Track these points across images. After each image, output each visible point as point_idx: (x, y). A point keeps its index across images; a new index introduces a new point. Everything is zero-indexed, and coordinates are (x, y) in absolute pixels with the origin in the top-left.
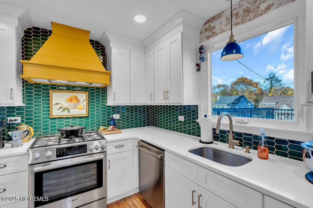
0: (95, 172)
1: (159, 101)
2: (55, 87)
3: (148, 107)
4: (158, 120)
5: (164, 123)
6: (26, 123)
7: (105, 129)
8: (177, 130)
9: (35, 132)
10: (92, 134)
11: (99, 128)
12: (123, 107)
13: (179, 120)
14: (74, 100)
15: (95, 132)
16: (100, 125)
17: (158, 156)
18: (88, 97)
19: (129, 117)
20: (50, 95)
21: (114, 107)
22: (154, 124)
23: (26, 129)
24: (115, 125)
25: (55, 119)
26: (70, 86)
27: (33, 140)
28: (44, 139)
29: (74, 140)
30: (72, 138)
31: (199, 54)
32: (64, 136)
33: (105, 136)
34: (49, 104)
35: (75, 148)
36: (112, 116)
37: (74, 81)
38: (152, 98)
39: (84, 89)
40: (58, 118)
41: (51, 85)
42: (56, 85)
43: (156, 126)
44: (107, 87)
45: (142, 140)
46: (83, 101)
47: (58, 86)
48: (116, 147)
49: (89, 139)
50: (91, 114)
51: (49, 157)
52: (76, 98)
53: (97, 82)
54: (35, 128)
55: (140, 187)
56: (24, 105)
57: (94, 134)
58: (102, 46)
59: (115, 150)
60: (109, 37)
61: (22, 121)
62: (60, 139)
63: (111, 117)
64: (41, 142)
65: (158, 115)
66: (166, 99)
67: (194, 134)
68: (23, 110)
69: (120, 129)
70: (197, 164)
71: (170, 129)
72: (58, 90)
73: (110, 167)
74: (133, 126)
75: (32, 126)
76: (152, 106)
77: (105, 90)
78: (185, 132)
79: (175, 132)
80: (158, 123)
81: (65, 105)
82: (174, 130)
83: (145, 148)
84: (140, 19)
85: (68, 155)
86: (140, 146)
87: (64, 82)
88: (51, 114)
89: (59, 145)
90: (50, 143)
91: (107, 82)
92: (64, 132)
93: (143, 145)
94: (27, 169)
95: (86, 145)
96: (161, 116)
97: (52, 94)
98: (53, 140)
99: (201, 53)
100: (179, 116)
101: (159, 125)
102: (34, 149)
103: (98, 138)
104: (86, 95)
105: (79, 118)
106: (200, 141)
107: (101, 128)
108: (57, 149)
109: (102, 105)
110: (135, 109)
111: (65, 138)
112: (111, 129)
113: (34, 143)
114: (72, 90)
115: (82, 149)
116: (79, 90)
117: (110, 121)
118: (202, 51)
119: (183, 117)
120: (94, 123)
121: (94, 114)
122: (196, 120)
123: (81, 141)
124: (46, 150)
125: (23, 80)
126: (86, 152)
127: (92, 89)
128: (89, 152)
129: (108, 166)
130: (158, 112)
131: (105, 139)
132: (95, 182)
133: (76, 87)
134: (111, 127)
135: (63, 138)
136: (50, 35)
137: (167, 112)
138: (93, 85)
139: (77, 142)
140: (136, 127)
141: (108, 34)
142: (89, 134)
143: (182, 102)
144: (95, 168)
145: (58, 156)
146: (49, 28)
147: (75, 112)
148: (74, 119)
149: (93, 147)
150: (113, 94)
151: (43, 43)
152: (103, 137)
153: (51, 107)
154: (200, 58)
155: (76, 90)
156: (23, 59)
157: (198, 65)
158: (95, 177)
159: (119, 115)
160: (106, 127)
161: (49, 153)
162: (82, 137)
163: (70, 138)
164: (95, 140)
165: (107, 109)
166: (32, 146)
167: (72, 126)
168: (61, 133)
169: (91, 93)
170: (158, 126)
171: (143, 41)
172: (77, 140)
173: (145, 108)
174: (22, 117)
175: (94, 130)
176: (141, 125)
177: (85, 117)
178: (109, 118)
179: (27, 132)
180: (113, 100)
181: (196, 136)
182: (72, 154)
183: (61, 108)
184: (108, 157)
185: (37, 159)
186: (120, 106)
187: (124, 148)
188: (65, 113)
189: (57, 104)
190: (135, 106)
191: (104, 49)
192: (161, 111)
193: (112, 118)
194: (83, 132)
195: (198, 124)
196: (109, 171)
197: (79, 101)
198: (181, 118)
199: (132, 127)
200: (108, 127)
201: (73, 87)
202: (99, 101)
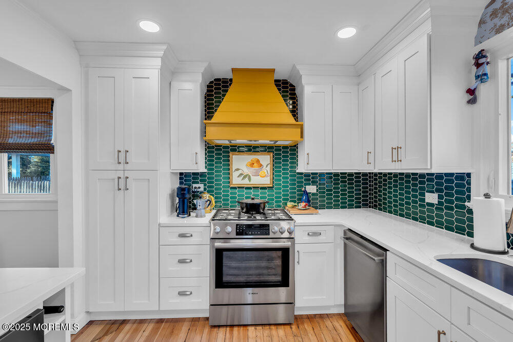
0: (278, 262)
1: (384, 165)
2: (235, 149)
3: (365, 174)
4: (385, 199)
5: (395, 206)
6: (208, 192)
7: (294, 207)
8: (422, 220)
9: (216, 202)
10: (276, 212)
11: (286, 204)
12: (321, 175)
13: (426, 201)
14: (255, 165)
15: (281, 210)
16: (288, 200)
17: (376, 259)
18: (272, 161)
19: (331, 190)
20: (230, 159)
21: (307, 175)
22: (376, 206)
23: (208, 198)
24: (309, 201)
25: (235, 188)
26: (251, 146)
27: (214, 212)
28: (224, 212)
29: (255, 217)
30: (253, 214)
31: (474, 68)
32: (244, 211)
33: (293, 217)
34: (229, 169)
35: (255, 227)
36: (305, 188)
37: (255, 140)
38: (371, 160)
39: (268, 149)
40: (239, 188)
41: (231, 146)
42: (236, 146)
43: (380, 209)
44: (297, 144)
45: (350, 230)
46: (267, 166)
47: (239, 147)
48: (308, 234)
49: (273, 217)
50: (276, 185)
51: (228, 233)
52: (258, 161)
53: (284, 138)
54: (216, 198)
55: (346, 306)
56: (206, 171)
57: (279, 212)
58: (292, 85)
59: (307, 239)
60: (300, 71)
61: (205, 189)
62: (240, 214)
63: (303, 189)
64: (222, 214)
65: (385, 190)
66: (395, 161)
67: (460, 230)
68: (205, 176)
69: (316, 208)
70: (450, 285)
71: (408, 216)
72: (239, 151)
73: (300, 262)
74: (339, 205)
75: (213, 195)
76: (373, 173)
77: (295, 150)
78: (439, 225)
79: (418, 222)
80: (385, 204)
81: (246, 170)
82: (415, 219)
83: (356, 244)
84: (347, 33)
85: (247, 235)
86: (347, 239)
87: (244, 141)
88: (231, 182)
89: (239, 220)
90: (230, 217)
91: (298, 138)
92: (244, 205)
93: (351, 237)
94: (209, 243)
95: (268, 225)
96: (390, 193)
97: (232, 158)
98: (233, 214)
99: (478, 65)
100: (427, 194)
101: (385, 208)
102: (215, 221)
103: (284, 217)
104: (270, 157)
105: (262, 188)
106: (472, 246)
107: (290, 204)
108: (237, 225)
109: (291, 171)
110: (342, 177)
111: (245, 213)
112: (303, 207)
113: (215, 215)
114: (254, 152)
115: (264, 229)
116: (261, 151)
117: (302, 195)
118: (481, 61)
119: (436, 195)
120: (280, 198)
121: (280, 184)
122: (466, 204)
123: (263, 218)
124: (226, 225)
125: (206, 142)
126: (268, 234)
127: (278, 148)
128: (271, 235)
129: (296, 260)
130: (385, 185)
131: (293, 220)
132: (279, 278)
133: (258, 147)
134: (303, 204)
135: (243, 212)
136: (230, 84)
137: (402, 184)
138: (279, 143)
139: (259, 220)
140: (343, 207)
141: (298, 67)
142: (273, 212)
143: (429, 167)
144: (279, 257)
145: (237, 234)
146: (229, 76)
147: (257, 181)
148: (255, 190)
149: (276, 229)
150: (306, 156)
151: (224, 95)
152: (291, 217)
153: (231, 173)
154: (477, 77)
155: (258, 152)
156: (206, 119)
157: (471, 92)
158: (279, 271)
159: (315, 187)
160: (296, 204)
161: (229, 229)
162: (264, 214)
163: (250, 214)
164: (279, 220)
165: (298, 178)
166: (213, 218)
167: (253, 199)
168: (241, 207)
169: (276, 154)
170: (385, 210)
171: (355, 65)
172: (258, 217)
173: (360, 177)
174: (205, 185)
175: (280, 206)
176: (353, 205)
177: (268, 187)
178: (301, 191)
179: (209, 202)
180: (306, 163)
181: (464, 235)
182: (252, 235)
183: (241, 174)
184: (297, 248)
185: (218, 233)
186: (316, 174)
187: (321, 238)
188: (246, 182)
189: (237, 170)
190: (341, 173)
191: (294, 90)
192: (390, 183)
193: (305, 191)
194: (266, 208)
195: (470, 211)
196: (297, 267)
197: (261, 165)
198: (432, 198)
199: (336, 207)
200: (298, 203)
201: (255, 147)
202: (287, 165)
